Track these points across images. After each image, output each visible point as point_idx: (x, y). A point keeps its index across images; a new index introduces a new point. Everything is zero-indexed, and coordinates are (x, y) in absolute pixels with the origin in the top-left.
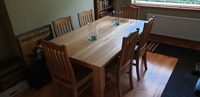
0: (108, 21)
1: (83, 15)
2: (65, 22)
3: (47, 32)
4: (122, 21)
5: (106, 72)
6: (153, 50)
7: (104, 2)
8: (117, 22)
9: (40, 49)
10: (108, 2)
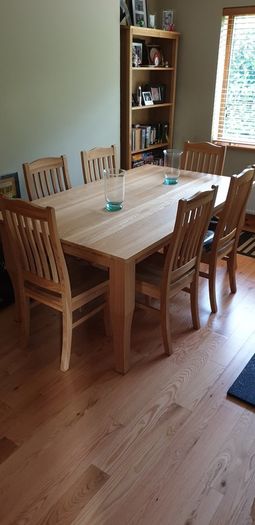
1: (94, 156)
2: (51, 168)
3: (8, 189)
4: (182, 176)
7: (146, 133)
8: (172, 177)
10: (154, 132)
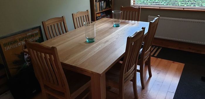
0: (107, 23)
1: (79, 16)
2: (57, 23)
3: (36, 34)
4: (122, 23)
5: (107, 79)
6: (156, 55)
7: (102, 4)
8: (116, 23)
9: (27, 54)
10: (105, 3)
